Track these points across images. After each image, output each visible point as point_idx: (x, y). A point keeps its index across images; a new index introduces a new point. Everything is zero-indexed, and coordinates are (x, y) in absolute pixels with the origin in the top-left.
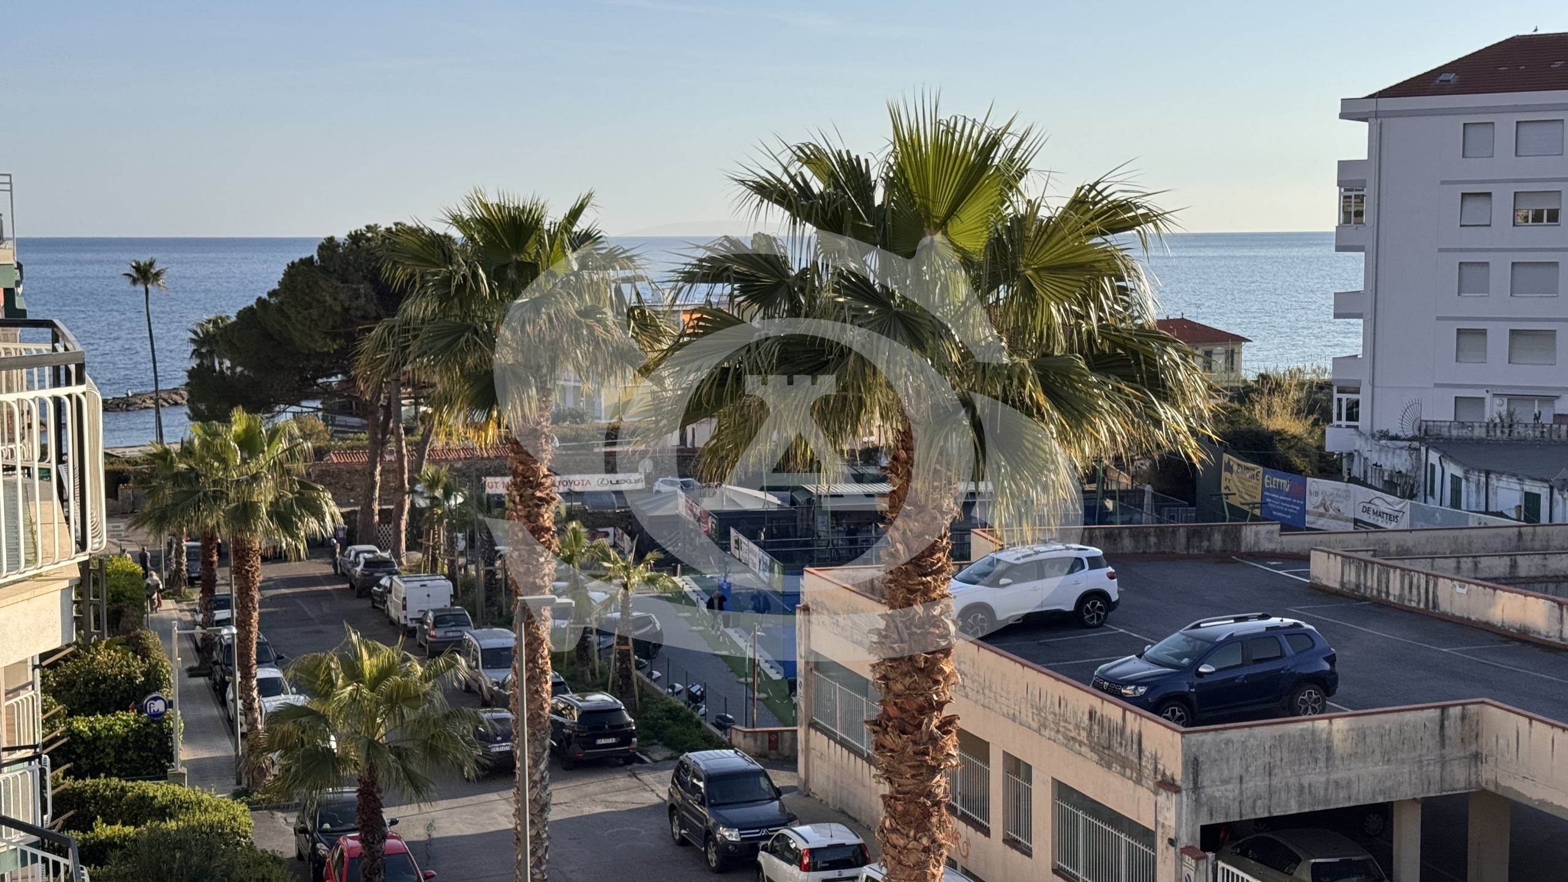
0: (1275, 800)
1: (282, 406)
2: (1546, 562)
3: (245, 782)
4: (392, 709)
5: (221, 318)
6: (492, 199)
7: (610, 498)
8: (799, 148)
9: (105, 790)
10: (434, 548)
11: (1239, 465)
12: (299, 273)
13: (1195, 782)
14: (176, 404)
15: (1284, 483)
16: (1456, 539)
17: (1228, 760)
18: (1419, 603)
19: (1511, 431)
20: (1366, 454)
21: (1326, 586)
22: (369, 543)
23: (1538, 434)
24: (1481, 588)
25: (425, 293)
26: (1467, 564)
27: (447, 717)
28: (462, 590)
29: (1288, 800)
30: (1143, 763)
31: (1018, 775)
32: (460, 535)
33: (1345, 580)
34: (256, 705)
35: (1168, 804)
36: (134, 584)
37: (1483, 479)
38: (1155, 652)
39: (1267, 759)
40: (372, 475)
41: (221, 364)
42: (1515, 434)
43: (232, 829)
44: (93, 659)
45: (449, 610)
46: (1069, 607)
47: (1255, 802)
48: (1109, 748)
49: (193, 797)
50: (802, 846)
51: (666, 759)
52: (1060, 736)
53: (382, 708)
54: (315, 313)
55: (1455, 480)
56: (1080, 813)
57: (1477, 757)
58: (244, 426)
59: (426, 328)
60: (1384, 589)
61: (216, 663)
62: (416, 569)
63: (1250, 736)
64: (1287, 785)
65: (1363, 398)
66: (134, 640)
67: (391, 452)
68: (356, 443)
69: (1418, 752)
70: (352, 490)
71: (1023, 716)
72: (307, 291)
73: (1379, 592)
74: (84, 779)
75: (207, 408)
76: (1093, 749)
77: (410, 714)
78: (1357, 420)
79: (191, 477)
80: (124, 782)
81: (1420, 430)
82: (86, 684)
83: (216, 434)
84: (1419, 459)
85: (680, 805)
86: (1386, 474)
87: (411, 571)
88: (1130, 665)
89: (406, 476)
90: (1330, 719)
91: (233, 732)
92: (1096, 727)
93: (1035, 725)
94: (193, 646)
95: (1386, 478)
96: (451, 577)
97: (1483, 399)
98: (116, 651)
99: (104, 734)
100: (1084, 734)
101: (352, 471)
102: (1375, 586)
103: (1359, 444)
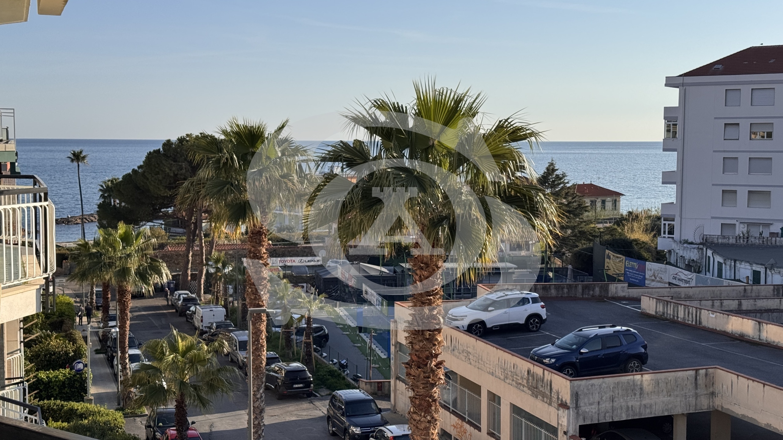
0: (615, 413)
1: (144, 222)
2: (756, 303)
3: (122, 404)
4: (192, 366)
5: (115, 179)
6: (241, 123)
7: (305, 269)
8: (375, 101)
9: (54, 406)
10: (217, 292)
11: (613, 255)
12: (153, 157)
13: (577, 404)
14: (92, 221)
15: (635, 264)
16: (714, 291)
17: (592, 394)
18: (692, 321)
19: (747, 241)
20: (678, 251)
21: (649, 314)
22: (185, 290)
23: (761, 242)
24: (721, 315)
25: (208, 166)
26: (717, 303)
27: (219, 370)
28: (230, 313)
29: (621, 413)
30: (552, 395)
31: (494, 401)
32: (230, 287)
33: (658, 310)
34: (128, 366)
35: (564, 415)
36: (69, 308)
37: (733, 264)
38: (560, 343)
39: (611, 393)
40: (188, 256)
41: (114, 201)
42: (750, 242)
43: (114, 425)
44: (49, 344)
45: (224, 322)
46: (522, 321)
47: (605, 414)
48: (537, 388)
49: (96, 409)
50: (389, 435)
51: (327, 395)
52: (514, 383)
53: (187, 366)
54: (160, 177)
55: (720, 264)
56: (523, 420)
57: (713, 394)
58: (124, 231)
59: (209, 182)
60: (676, 315)
61: (109, 347)
62: (208, 303)
63: (603, 382)
64: (621, 406)
65: (676, 223)
66: (69, 335)
67: (197, 246)
68: (181, 241)
69: (684, 391)
70: (178, 264)
71: (497, 373)
72: (157, 166)
73: (674, 316)
74: (43, 400)
75: (107, 223)
76: (529, 389)
77: (201, 369)
78: (673, 234)
79: (99, 255)
80: (63, 402)
81: (703, 239)
82: (45, 356)
83: (110, 235)
84: (702, 253)
85: (333, 416)
86: (687, 261)
87: (206, 304)
88: (548, 349)
89: (204, 257)
90: (642, 375)
91: (116, 380)
92: (530, 378)
93: (502, 377)
94: (98, 339)
95: (687, 263)
96: (225, 306)
97: (735, 225)
98: (60, 340)
99: (53, 380)
100: (525, 381)
101: (178, 255)
102: (672, 313)
103: (674, 246)
